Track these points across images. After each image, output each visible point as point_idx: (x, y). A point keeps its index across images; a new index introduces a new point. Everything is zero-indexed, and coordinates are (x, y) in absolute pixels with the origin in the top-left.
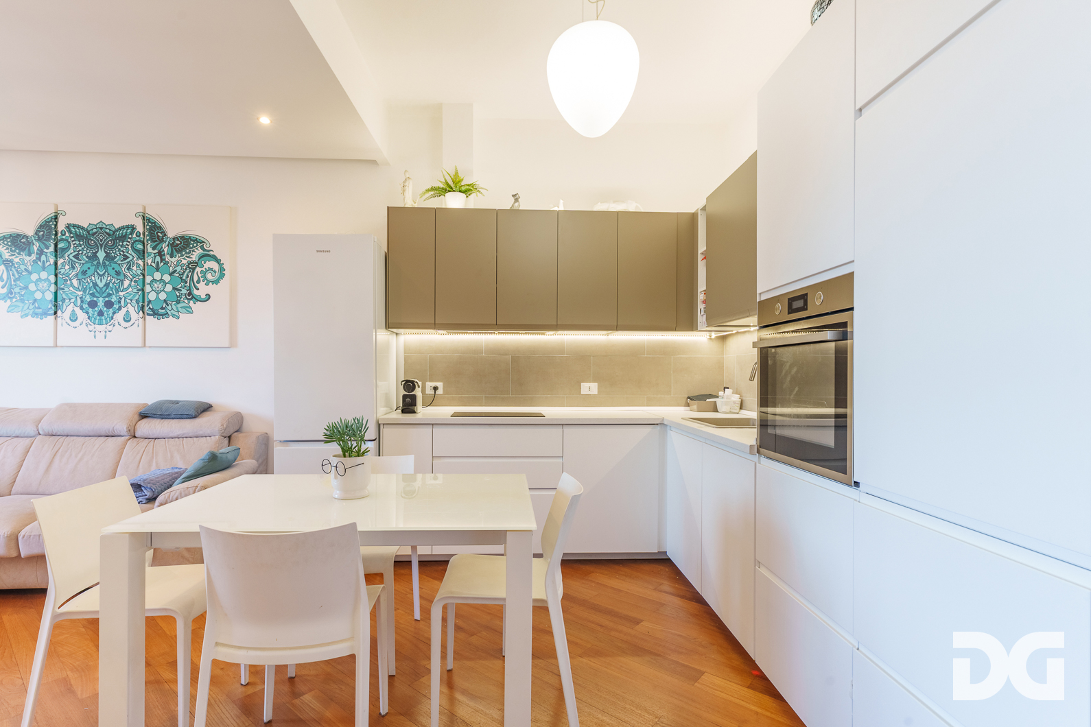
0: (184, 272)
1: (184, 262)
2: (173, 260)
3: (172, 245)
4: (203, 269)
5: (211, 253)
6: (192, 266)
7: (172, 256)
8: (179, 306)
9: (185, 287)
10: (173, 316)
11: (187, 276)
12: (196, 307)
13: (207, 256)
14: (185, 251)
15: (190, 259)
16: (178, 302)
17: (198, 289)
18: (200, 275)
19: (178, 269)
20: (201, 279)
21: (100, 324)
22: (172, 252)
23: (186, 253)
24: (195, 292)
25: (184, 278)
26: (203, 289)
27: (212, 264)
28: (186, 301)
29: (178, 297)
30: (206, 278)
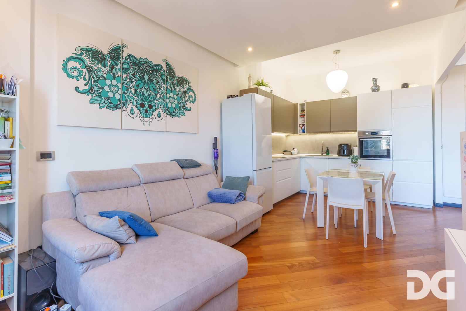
0: (182, 95)
1: (182, 90)
2: (178, 88)
3: (177, 80)
4: (189, 95)
5: (191, 88)
6: (185, 93)
7: (177, 86)
8: (180, 111)
9: (182, 102)
10: (178, 116)
11: (183, 98)
12: (187, 113)
13: (190, 89)
14: (182, 85)
15: (184, 89)
16: (180, 110)
17: (187, 105)
18: (188, 98)
19: (180, 93)
20: (188, 100)
21: (146, 117)
22: (177, 84)
23: (183, 86)
24: (186, 106)
25: (182, 98)
26: (189, 105)
27: (191, 93)
28: (183, 110)
29: (180, 107)
30: (190, 100)
